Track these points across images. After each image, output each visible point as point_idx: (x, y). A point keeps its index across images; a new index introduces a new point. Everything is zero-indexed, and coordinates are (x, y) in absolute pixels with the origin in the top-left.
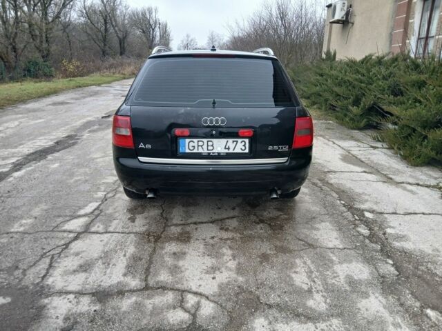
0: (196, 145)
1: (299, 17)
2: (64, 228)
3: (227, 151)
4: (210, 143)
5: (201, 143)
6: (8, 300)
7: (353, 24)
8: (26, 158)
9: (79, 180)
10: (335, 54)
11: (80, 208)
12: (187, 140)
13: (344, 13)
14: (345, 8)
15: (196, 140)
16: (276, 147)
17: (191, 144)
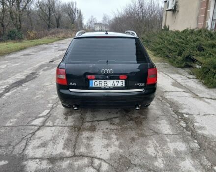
0: (98, 83)
1: (150, 7)
2: (32, 124)
3: (114, 86)
4: (105, 82)
5: (100, 82)
6: (7, 162)
7: (178, 11)
8: (11, 86)
9: (39, 97)
10: (169, 27)
11: (40, 113)
12: (94, 81)
13: (173, 6)
14: (174, 3)
15: (98, 81)
16: (138, 84)
17: (96, 83)
